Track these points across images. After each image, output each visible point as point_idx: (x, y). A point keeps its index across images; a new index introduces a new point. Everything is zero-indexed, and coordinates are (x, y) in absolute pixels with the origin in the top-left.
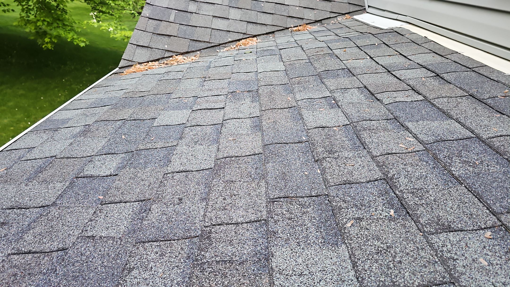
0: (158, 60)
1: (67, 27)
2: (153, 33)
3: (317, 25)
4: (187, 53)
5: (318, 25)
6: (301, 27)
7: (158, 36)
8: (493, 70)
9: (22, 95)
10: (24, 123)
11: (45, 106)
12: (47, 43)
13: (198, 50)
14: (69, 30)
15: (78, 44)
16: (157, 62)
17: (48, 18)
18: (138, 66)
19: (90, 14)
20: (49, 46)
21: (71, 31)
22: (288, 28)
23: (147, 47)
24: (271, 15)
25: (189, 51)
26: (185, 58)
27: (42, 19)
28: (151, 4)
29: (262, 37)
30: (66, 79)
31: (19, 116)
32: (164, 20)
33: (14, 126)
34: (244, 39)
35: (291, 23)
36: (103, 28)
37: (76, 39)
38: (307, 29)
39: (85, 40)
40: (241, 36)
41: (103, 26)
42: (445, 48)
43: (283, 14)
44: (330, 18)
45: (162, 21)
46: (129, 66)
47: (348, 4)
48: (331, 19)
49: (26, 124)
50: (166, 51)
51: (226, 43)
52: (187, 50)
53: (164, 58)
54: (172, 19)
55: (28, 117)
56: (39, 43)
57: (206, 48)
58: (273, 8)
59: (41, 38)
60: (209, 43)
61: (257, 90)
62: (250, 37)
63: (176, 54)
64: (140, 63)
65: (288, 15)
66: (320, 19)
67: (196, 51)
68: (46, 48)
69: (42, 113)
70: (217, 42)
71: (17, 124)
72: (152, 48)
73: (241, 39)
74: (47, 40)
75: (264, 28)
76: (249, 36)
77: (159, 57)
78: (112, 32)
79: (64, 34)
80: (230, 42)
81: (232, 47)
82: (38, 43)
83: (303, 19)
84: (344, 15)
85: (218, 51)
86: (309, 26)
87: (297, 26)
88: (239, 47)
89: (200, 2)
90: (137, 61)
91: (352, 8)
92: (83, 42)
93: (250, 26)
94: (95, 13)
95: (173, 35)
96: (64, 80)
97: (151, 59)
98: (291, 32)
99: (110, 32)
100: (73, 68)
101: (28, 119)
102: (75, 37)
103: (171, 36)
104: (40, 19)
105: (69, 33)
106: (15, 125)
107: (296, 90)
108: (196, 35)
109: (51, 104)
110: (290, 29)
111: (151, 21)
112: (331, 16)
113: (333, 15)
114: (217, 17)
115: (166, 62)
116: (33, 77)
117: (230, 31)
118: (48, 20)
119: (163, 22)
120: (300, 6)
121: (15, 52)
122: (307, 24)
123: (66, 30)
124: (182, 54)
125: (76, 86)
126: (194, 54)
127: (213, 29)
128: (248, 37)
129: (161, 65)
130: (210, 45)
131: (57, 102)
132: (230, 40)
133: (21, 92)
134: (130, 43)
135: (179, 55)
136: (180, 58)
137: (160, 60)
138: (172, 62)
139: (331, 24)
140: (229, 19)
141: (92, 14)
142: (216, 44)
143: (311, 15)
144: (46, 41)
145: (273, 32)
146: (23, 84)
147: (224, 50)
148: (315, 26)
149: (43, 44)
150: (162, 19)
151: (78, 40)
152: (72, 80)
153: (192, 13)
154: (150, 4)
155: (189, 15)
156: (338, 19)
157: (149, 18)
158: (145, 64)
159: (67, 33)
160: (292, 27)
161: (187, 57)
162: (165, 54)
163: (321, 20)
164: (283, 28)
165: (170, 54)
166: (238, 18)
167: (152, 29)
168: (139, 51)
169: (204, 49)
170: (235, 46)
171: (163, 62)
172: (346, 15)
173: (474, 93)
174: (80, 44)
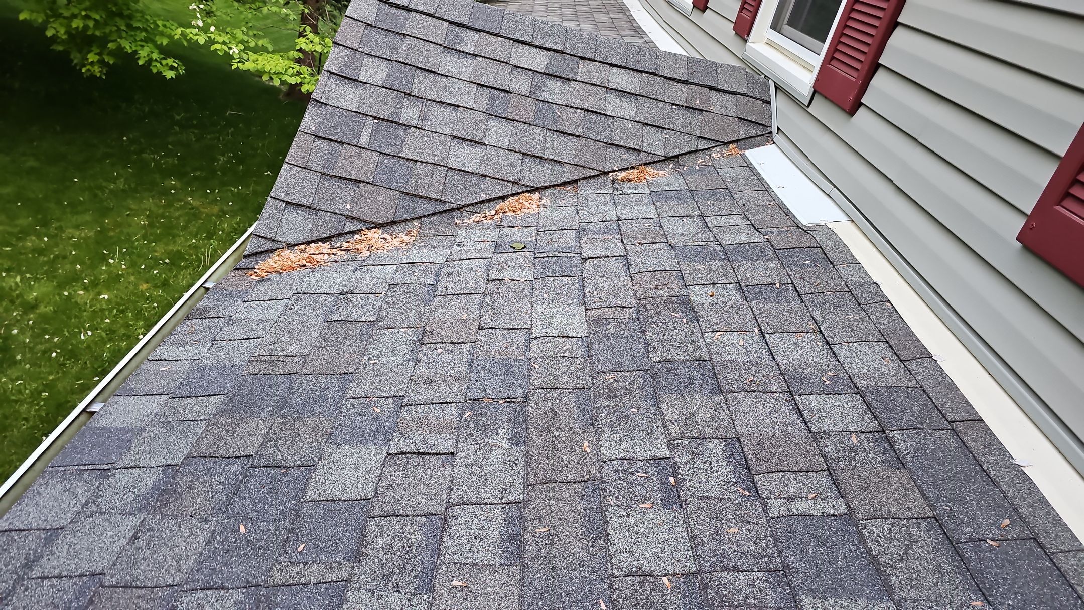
0: (329, 238)
1: (138, 32)
2: (323, 174)
3: (668, 167)
4: (393, 223)
5: (671, 166)
6: (636, 171)
7: (333, 180)
8: (992, 442)
9: (31, 171)
10: (34, 238)
11: (82, 199)
12: (92, 63)
13: (416, 218)
14: (141, 40)
15: (159, 73)
16: (327, 245)
17: (97, 12)
18: (287, 252)
19: (191, 7)
20: (97, 70)
21: (147, 42)
22: (608, 173)
23: (308, 207)
24: (575, 140)
25: (397, 219)
26: (386, 236)
27: (83, 13)
28: (322, 101)
29: (552, 191)
30: (131, 136)
31: (24, 221)
32: (347, 141)
33: (12, 244)
34: (513, 195)
35: (613, 160)
36: (217, 46)
37: (156, 60)
38: (645, 178)
39: (176, 65)
40: (508, 189)
41: (217, 42)
42: (911, 333)
43: (599, 137)
44: (696, 151)
45: (343, 143)
46: (266, 252)
47: (736, 119)
48: (697, 154)
49: (37, 241)
50: (348, 217)
51: (476, 203)
52: (391, 218)
53: (341, 234)
54: (364, 140)
55: (45, 224)
56: (75, 61)
57: (433, 214)
58: (579, 122)
59: (80, 51)
60: (440, 201)
61: (526, 401)
62: (526, 191)
63: (368, 226)
64: (290, 246)
65: (609, 142)
66: (675, 154)
67: (411, 220)
68: (89, 74)
69: (75, 217)
70: (457, 201)
71: (19, 239)
72: (318, 210)
73: (507, 196)
74: (92, 57)
75: (558, 170)
76: (524, 189)
77: (333, 232)
78: (236, 56)
79: (131, 47)
80: (483, 202)
81: (488, 214)
82: (72, 61)
83: (640, 151)
84: (725, 146)
85: (458, 222)
86: (649, 169)
87: (627, 169)
88: (501, 214)
89: (427, 100)
90: (284, 239)
91: (745, 131)
92: (172, 68)
93: (530, 164)
94: (202, 6)
95: (366, 180)
96: (125, 139)
97: (315, 236)
98: (613, 182)
99: (231, 57)
100: (147, 110)
101: (44, 230)
102: (155, 56)
103: (360, 182)
104: (80, 13)
105: (142, 46)
106: (13, 241)
107: (603, 420)
108: (412, 183)
109: (96, 196)
110: (611, 174)
111: (319, 142)
112: (700, 148)
113: (702, 145)
114: (461, 138)
115: (345, 245)
116: (58, 128)
117: (485, 176)
118: (98, 17)
119: (345, 146)
120: (637, 120)
121: (20, 63)
122: (646, 164)
123: (135, 39)
124: (380, 226)
125: (152, 156)
126: (407, 226)
127: (451, 168)
128: (523, 192)
129: (335, 251)
130: (441, 208)
131: (107, 191)
132: (484, 196)
133: (31, 163)
134: (271, 197)
135: (375, 228)
136: (375, 235)
137: (334, 239)
138: (358, 246)
139: (697, 167)
140: (486, 145)
141: (195, 7)
142: (456, 206)
143: (656, 144)
144: (90, 60)
145: (576, 181)
146: (35, 144)
147: (471, 221)
148: (663, 169)
149: (84, 66)
150: (342, 140)
151: (161, 64)
152: (142, 140)
153: (410, 127)
154: (320, 102)
155: (401, 131)
156: (713, 155)
157: (316, 137)
158: (302, 247)
159: (136, 46)
160: (616, 171)
161: (391, 234)
162: (344, 225)
163: (677, 156)
164: (596, 173)
165: (357, 226)
166: (506, 144)
167: (322, 162)
168: (290, 216)
169: (428, 215)
170: (493, 212)
171: (339, 245)
172: (731, 146)
173: (944, 515)
174: (164, 74)
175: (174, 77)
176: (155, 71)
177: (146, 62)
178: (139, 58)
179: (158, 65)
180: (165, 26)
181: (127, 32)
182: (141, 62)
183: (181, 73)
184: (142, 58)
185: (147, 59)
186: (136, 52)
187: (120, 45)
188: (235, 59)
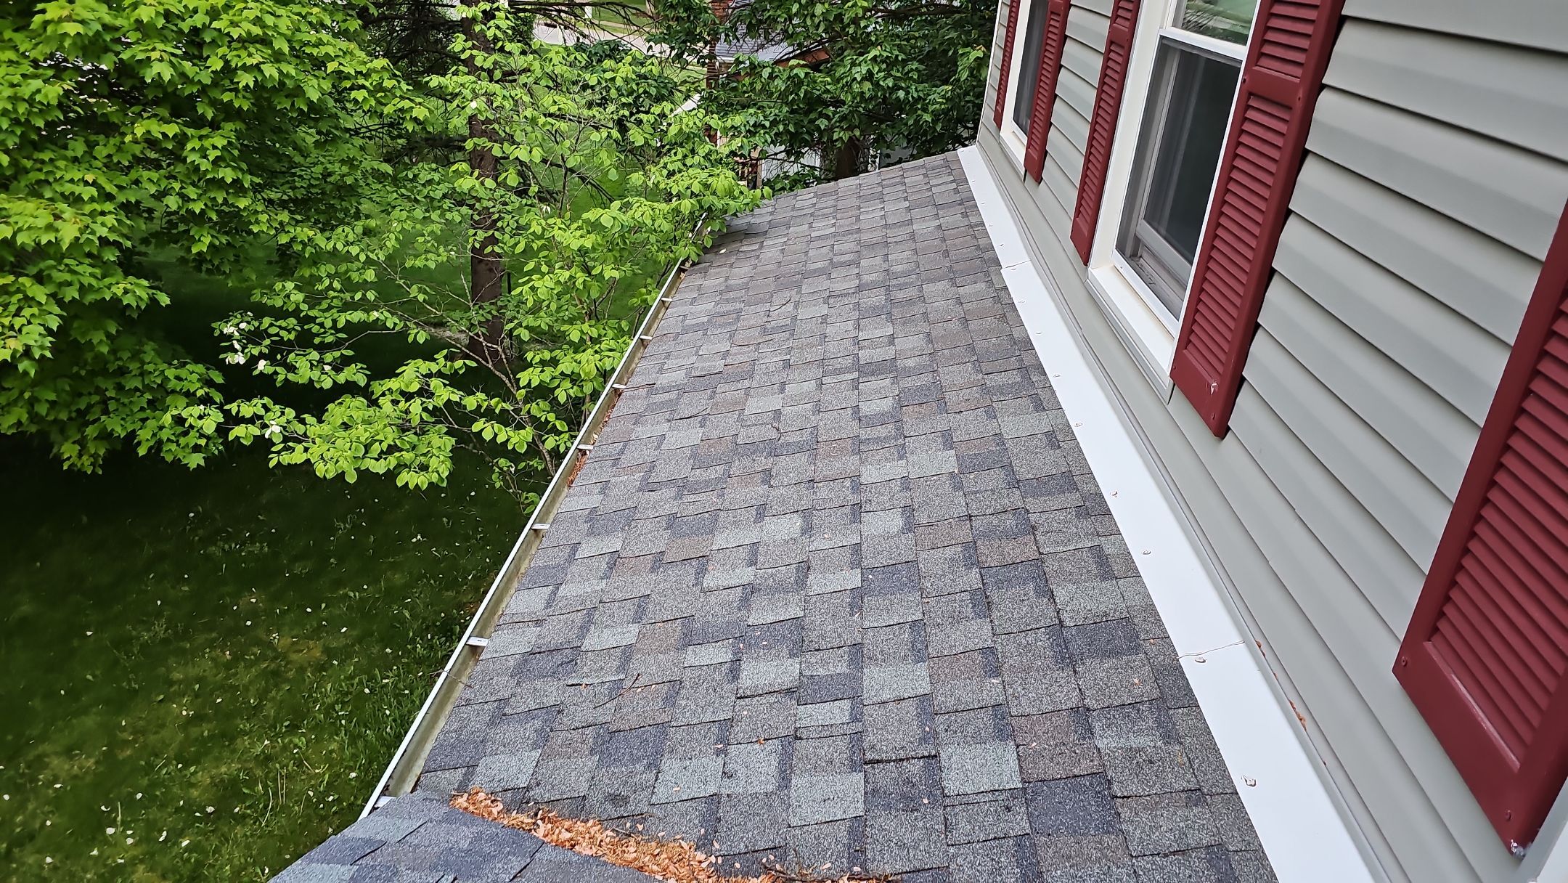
1: (136, 397)
14: (142, 410)
15: (177, 461)
36: (241, 430)
37: (169, 440)
68: (75, 470)
79: (124, 427)
99: (265, 447)
105: (143, 421)
123: (132, 410)
151: (178, 445)
159: (133, 422)
174: (185, 462)
175: (202, 463)
176: (169, 458)
177: (150, 449)
178: (139, 443)
179: (173, 447)
180: (178, 378)
181: (117, 400)
182: (142, 451)
183: (216, 452)
184: (143, 443)
185: (151, 443)
186: (132, 434)
187: (105, 428)
188: (274, 444)
